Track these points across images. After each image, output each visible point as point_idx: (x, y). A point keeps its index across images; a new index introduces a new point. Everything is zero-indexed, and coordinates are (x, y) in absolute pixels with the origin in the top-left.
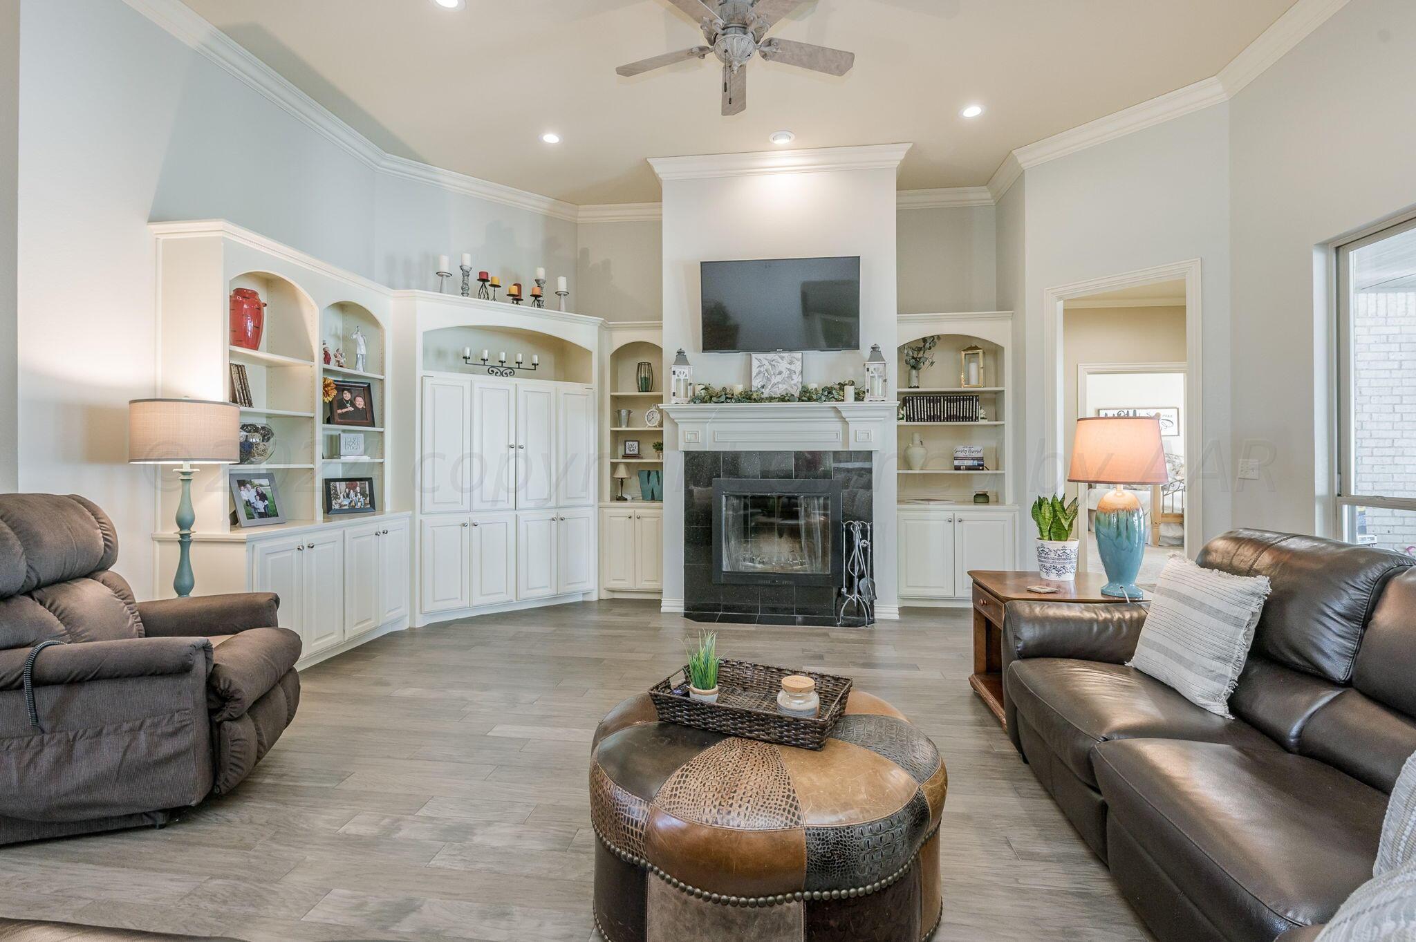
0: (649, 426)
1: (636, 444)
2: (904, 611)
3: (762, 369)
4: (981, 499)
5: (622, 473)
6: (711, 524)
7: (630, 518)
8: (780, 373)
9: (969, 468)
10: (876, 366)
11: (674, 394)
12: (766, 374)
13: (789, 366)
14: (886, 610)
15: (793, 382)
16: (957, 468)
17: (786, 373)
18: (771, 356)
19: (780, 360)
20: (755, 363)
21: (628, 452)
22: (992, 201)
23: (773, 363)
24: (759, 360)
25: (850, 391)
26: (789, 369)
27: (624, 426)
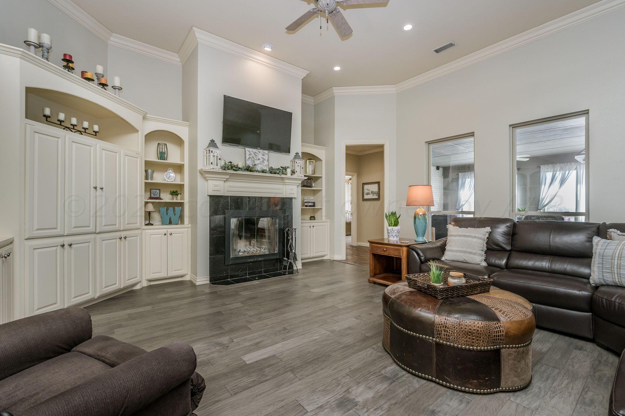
0: (167, 181)
1: (158, 191)
2: (303, 264)
3: (251, 156)
4: (312, 218)
5: (150, 208)
6: (225, 234)
7: (165, 234)
8: (259, 159)
9: (310, 206)
10: (299, 161)
11: (212, 163)
12: (253, 159)
13: (262, 157)
14: (298, 265)
15: (264, 164)
16: (306, 206)
17: (261, 160)
18: (255, 150)
19: (259, 153)
20: (248, 153)
21: (152, 196)
22: (313, 103)
23: (256, 154)
24: (249, 152)
25: (289, 171)
26: (263, 158)
27: (150, 180)
